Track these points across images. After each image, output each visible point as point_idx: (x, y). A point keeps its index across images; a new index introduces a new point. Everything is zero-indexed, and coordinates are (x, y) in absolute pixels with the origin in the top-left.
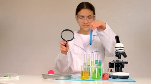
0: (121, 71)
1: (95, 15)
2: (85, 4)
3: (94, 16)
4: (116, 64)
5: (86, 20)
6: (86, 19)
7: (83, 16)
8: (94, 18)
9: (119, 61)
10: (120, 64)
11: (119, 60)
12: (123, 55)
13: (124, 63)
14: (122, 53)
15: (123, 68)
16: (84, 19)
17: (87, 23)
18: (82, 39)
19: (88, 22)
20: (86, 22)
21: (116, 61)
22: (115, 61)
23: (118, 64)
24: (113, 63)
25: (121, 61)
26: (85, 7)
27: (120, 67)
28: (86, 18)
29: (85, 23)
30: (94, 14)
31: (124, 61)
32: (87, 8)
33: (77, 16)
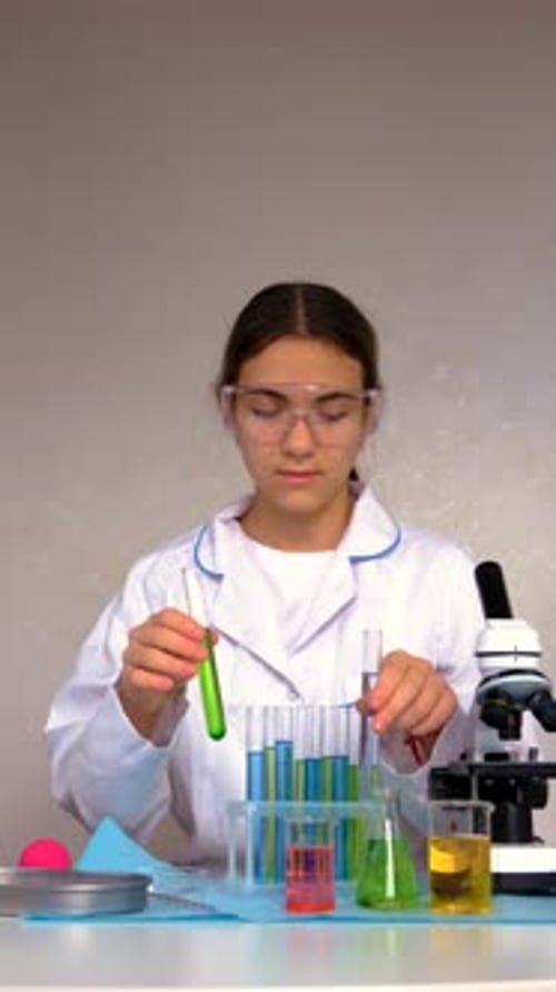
0: (526, 837)
1: (373, 394)
2: (300, 302)
3: (367, 401)
4: (481, 780)
5: (301, 426)
6: (306, 419)
7: (279, 398)
8: (365, 416)
9: (505, 756)
10: (515, 777)
11: (508, 746)
12: (538, 714)
13: (545, 776)
14: (527, 701)
15: (536, 814)
16: (285, 415)
17: (308, 455)
18: (272, 584)
19: (316, 442)
20: (300, 441)
21: (489, 757)
22: (478, 758)
23: (501, 781)
24: (465, 772)
25: (524, 759)
26: (301, 327)
27: (514, 801)
28: (300, 412)
29: (289, 454)
30: (370, 380)
31: (541, 759)
32: (315, 332)
33: (228, 389)
